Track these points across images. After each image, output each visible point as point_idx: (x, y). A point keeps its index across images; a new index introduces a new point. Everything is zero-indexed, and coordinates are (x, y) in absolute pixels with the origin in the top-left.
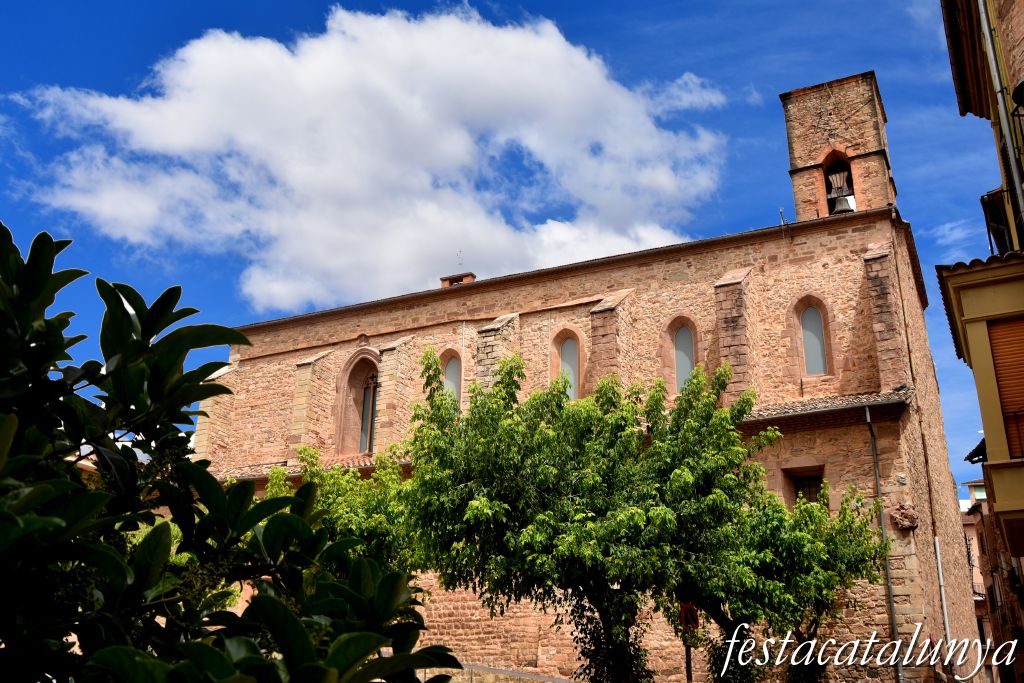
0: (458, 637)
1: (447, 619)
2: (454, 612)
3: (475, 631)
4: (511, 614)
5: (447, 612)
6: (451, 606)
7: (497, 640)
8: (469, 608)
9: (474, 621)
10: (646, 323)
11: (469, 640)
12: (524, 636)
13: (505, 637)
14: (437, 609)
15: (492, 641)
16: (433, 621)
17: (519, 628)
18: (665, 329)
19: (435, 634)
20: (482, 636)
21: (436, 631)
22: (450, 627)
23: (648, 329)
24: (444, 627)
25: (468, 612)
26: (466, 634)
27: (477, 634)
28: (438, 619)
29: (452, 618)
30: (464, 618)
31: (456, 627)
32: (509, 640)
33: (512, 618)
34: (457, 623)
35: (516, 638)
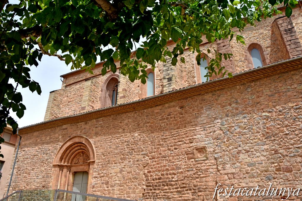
0: (164, 191)
1: (157, 181)
2: (162, 177)
3: (175, 187)
4: (197, 176)
5: (157, 177)
6: (160, 174)
7: (188, 191)
8: (170, 174)
9: (174, 181)
10: (237, 48)
11: (171, 192)
12: (206, 188)
13: (194, 189)
14: (151, 176)
15: (186, 192)
16: (150, 183)
17: (203, 184)
18: (247, 49)
19: (151, 190)
20: (179, 189)
21: (151, 188)
22: (159, 186)
23: (238, 50)
24: (156, 186)
25: (170, 176)
26: (169, 189)
27: (176, 188)
28: (152, 181)
29: (161, 181)
30: (168, 180)
31: (163, 185)
32: (197, 191)
33: (197, 178)
34: (164, 183)
35: (201, 190)
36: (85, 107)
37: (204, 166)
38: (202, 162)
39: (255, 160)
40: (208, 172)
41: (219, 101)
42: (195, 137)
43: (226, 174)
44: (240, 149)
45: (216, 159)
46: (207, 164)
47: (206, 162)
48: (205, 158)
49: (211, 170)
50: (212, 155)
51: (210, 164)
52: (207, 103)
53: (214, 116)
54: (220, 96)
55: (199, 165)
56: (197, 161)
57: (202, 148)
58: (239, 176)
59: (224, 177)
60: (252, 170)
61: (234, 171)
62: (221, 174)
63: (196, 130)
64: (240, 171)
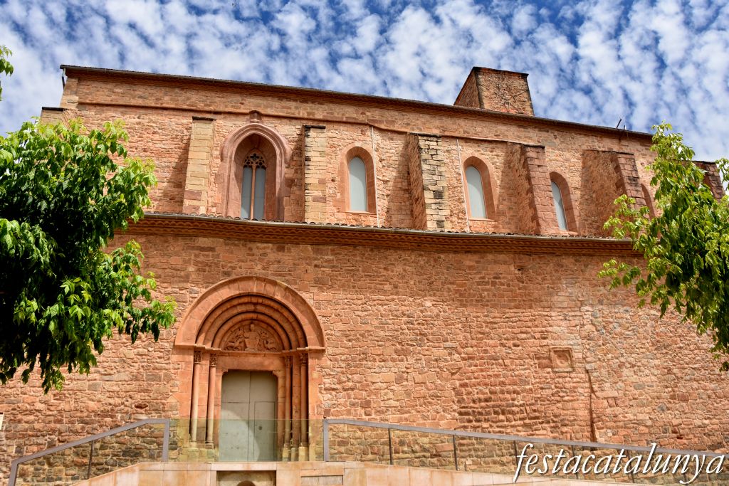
0: (499, 424)
1: (483, 404)
2: (492, 396)
3: (518, 416)
4: (558, 399)
5: (482, 397)
6: (487, 391)
7: (544, 425)
8: (508, 393)
9: (516, 406)
11: (512, 426)
12: (575, 420)
13: (554, 422)
14: (469, 393)
15: (540, 426)
16: (467, 407)
17: (569, 412)
19: (470, 421)
20: (527, 421)
21: (471, 417)
22: (488, 414)
24: (480, 414)
25: (508, 396)
26: (508, 420)
27: (521, 419)
28: (472, 405)
29: (490, 404)
30: (504, 403)
31: (496, 413)
32: (559, 425)
33: (558, 402)
34: (497, 409)
35: (567, 422)
36: (199, 193)
37: (569, 382)
38: (566, 374)
39: (644, 379)
40: (575, 392)
41: (587, 276)
42: (550, 329)
43: (605, 398)
44: (622, 360)
45: (587, 371)
46: (575, 380)
47: (572, 375)
48: (570, 369)
49: (581, 390)
50: (581, 365)
51: (578, 380)
52: (566, 273)
53: (581, 299)
54: (587, 266)
55: (561, 380)
56: (557, 372)
57: (563, 351)
58: (623, 402)
59: (602, 403)
60: (642, 395)
61: (615, 394)
62: (598, 397)
63: (551, 316)
64: (625, 394)
